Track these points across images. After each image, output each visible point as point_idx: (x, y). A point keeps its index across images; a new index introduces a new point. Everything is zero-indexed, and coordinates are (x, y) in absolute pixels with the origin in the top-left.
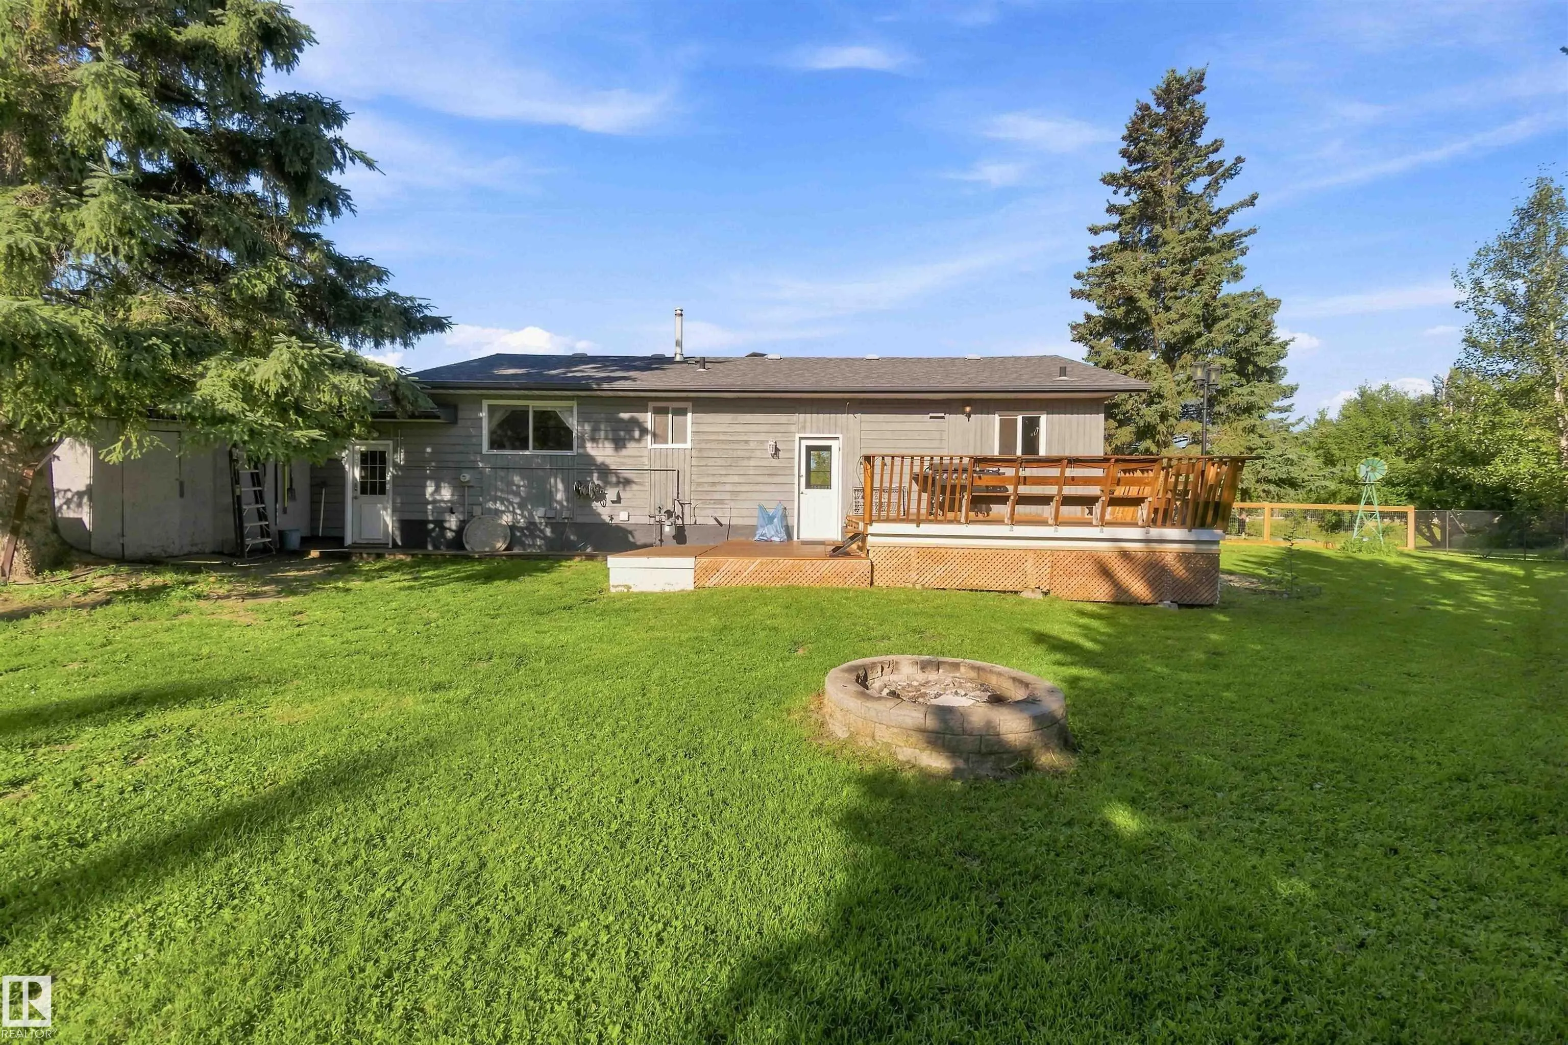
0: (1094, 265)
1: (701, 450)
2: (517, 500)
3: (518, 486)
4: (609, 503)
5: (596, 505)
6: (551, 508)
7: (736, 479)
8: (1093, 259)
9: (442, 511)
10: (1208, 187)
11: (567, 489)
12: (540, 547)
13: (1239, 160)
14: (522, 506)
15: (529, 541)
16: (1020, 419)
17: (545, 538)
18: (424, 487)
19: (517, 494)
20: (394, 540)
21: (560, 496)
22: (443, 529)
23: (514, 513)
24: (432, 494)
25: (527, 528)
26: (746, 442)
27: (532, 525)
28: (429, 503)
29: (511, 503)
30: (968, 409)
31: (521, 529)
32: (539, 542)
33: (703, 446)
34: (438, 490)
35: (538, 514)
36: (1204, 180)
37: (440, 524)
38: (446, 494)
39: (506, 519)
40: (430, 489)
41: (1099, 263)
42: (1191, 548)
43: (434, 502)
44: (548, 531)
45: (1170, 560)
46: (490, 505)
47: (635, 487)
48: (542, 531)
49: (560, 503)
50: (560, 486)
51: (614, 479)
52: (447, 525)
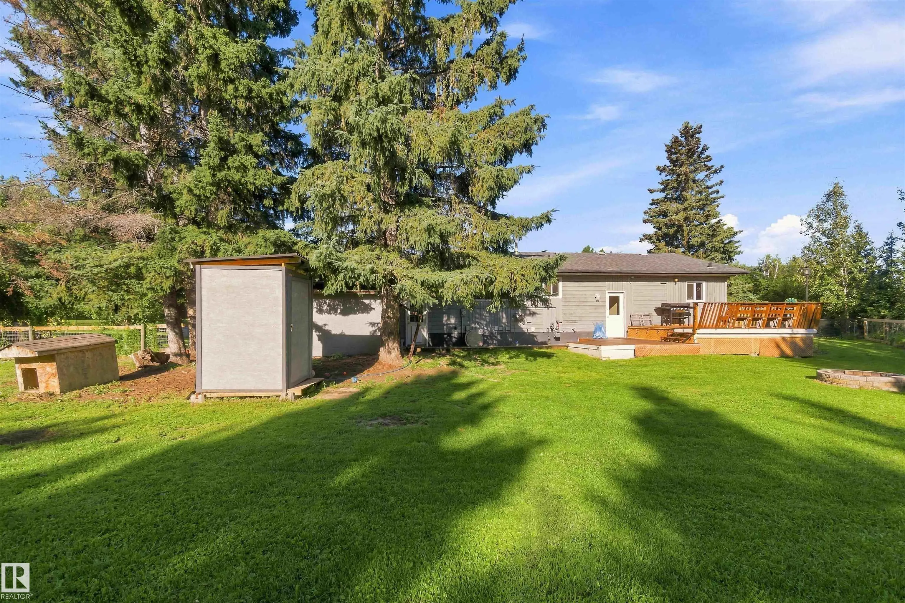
0: (652, 207)
1: (566, 298)
2: (485, 323)
3: (486, 316)
4: (526, 323)
5: (521, 324)
6: (501, 326)
7: (580, 311)
8: (651, 204)
9: (451, 329)
10: (706, 176)
11: (507, 317)
12: (495, 344)
13: (722, 167)
14: (486, 326)
15: (490, 342)
16: (695, 284)
17: (497, 340)
18: (443, 317)
19: (485, 320)
20: (429, 343)
21: (504, 320)
22: (451, 337)
23: (483, 328)
24: (446, 321)
25: (490, 336)
26: (585, 295)
27: (491, 334)
28: (444, 325)
29: (483, 324)
30: (676, 280)
31: (487, 336)
32: (495, 342)
33: (567, 296)
34: (449, 319)
35: (495, 329)
36: (704, 174)
37: (449, 334)
38: (453, 321)
39: (480, 332)
40: (445, 319)
41: (654, 206)
42: (804, 336)
43: (447, 324)
44: (499, 337)
45: (798, 340)
46: (473, 325)
47: (537, 316)
48: (496, 337)
49: (504, 323)
50: (504, 316)
51: (528, 312)
52: (453, 335)
